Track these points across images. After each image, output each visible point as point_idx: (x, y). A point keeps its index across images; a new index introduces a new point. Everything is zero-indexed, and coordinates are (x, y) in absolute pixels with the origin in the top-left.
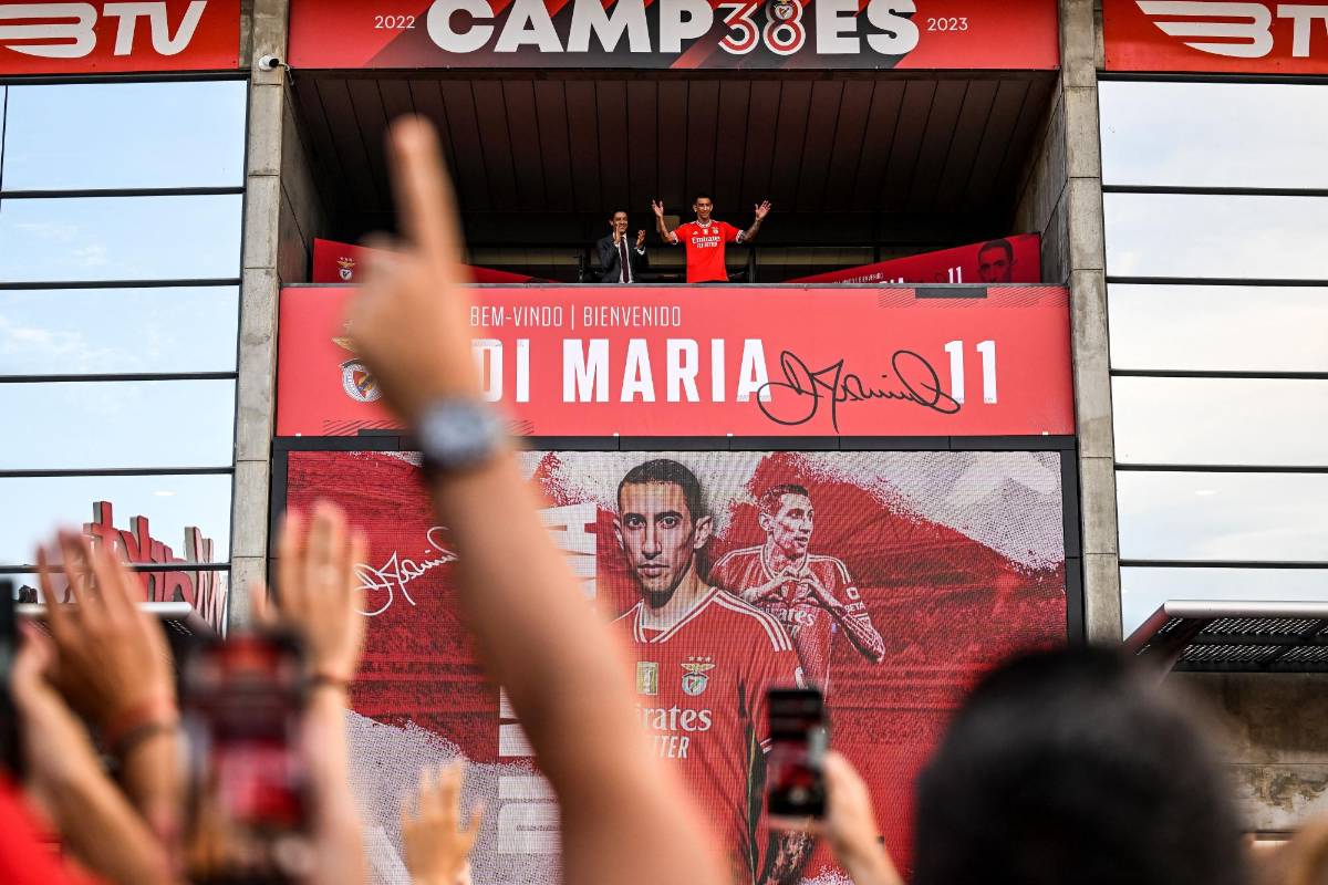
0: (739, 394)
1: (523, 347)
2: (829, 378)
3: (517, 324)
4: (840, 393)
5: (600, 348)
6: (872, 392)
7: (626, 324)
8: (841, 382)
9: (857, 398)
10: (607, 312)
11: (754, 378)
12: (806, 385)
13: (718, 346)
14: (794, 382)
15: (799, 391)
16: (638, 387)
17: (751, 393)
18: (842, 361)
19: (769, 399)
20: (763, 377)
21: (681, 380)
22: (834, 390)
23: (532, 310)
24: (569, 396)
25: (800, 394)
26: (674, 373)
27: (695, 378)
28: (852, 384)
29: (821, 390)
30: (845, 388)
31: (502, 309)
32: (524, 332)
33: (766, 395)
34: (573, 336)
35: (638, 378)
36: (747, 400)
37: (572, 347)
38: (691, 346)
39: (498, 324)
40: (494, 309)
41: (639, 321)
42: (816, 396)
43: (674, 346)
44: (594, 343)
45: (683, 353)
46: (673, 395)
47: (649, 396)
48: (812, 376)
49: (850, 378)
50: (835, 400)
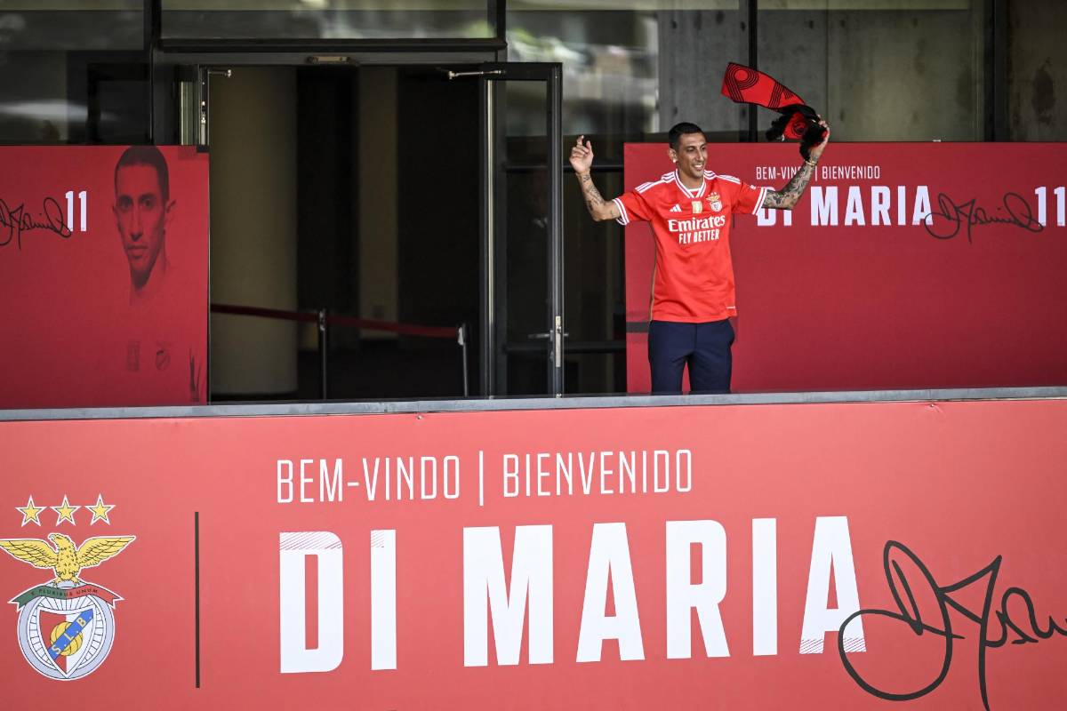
0: (804, 637)
1: (384, 546)
2: (972, 598)
3: (371, 497)
4: (994, 632)
5: (535, 542)
6: (1053, 625)
7: (587, 491)
8: (996, 605)
9: (1025, 638)
10: (549, 465)
11: (832, 603)
12: (930, 612)
13: (764, 532)
14: (909, 607)
15: (918, 627)
16: (610, 628)
17: (828, 634)
18: (999, 558)
19: (861, 647)
20: (850, 600)
21: (694, 611)
22: (983, 622)
23: (400, 462)
24: (475, 656)
25: (920, 633)
26: (680, 595)
27: (721, 605)
28: (1017, 609)
29: (958, 622)
30: (1004, 618)
31: (339, 463)
32: (385, 514)
33: (855, 638)
34: (480, 521)
35: (610, 610)
36: (819, 649)
37: (480, 544)
38: (712, 535)
39: (331, 498)
40: (323, 463)
41: (612, 482)
42: (948, 634)
43: (679, 535)
44: (522, 533)
45: (696, 550)
46: (678, 647)
47: (632, 650)
48: (941, 594)
49: (1013, 595)
50: (984, 643)
